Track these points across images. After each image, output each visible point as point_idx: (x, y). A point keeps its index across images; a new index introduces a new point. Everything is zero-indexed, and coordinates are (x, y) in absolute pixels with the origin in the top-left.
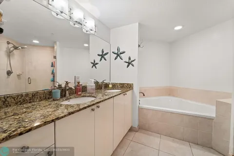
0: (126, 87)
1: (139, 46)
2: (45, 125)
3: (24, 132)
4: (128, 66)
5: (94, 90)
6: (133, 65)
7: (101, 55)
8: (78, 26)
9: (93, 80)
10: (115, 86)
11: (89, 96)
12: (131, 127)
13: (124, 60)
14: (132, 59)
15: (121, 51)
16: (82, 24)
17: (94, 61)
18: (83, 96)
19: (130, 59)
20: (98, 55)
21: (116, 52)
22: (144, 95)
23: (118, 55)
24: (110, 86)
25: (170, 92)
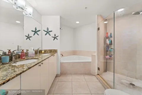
0: (53, 52)
1: (60, 29)
2: (17, 76)
3: (6, 82)
4: (54, 40)
5: (34, 54)
6: (57, 39)
7: (35, 31)
8: (20, 10)
9: (33, 48)
10: (46, 52)
11: (31, 59)
12: (57, 75)
13: (52, 36)
14: (56, 36)
15: (50, 30)
16: (23, 9)
17: (29, 35)
18: (27, 59)
19: (55, 35)
20: (32, 31)
21: (46, 30)
22: (63, 56)
23: (47, 33)
24: (43, 52)
25: (74, 53)
